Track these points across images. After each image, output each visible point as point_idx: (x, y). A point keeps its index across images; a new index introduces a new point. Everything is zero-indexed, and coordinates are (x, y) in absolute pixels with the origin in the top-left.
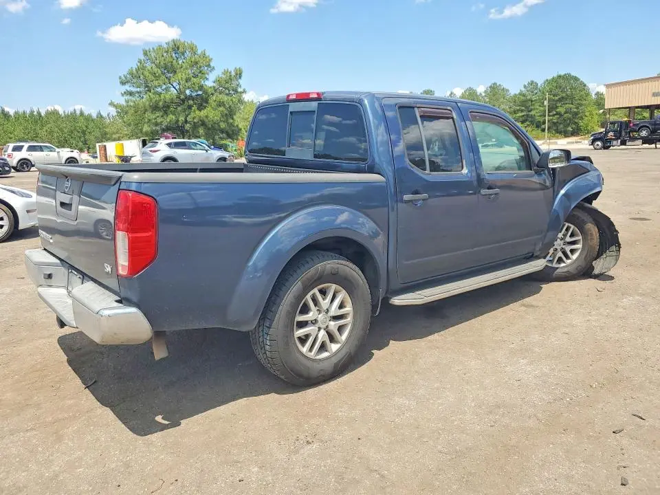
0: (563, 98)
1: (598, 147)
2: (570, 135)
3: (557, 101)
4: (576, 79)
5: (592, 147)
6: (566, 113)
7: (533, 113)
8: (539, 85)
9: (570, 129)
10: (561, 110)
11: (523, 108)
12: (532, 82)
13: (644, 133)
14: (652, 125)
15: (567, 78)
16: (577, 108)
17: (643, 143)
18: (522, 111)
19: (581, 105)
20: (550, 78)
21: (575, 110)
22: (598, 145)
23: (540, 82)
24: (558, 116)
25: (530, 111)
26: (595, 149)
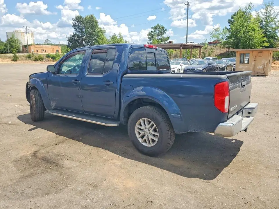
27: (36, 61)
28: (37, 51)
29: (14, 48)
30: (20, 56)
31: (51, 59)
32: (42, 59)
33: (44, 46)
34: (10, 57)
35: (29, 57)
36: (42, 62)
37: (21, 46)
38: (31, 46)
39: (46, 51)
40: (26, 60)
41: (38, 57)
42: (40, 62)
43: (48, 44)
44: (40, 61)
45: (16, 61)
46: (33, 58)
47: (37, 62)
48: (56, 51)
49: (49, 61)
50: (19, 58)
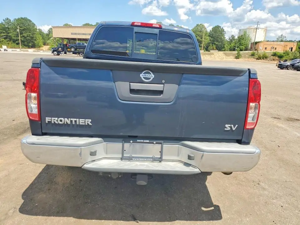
0: (25, 29)
1: (55, 54)
2: (31, 47)
3: (22, 30)
4: (30, 21)
5: (53, 54)
6: (28, 36)
7: (10, 34)
8: (11, 20)
9: (30, 44)
10: (25, 35)
11: (4, 31)
12: (8, 19)
13: (73, 50)
14: (75, 46)
15: (25, 19)
16: (33, 35)
17: (73, 54)
18: (4, 33)
19: (34, 34)
20: (17, 18)
21: (32, 36)
22: (55, 53)
23: (12, 20)
24: (24, 38)
25: (9, 33)
26: (54, 55)
27: (258, 59)
28: (266, 48)
29: (242, 45)
30: (244, 53)
31: (277, 58)
32: (266, 58)
33: (275, 43)
34: (233, 55)
35: (253, 55)
36: (265, 61)
37: (250, 43)
38: (260, 43)
39: (276, 49)
40: (248, 58)
41: (262, 55)
42: (263, 61)
43: (282, 41)
44: (264, 59)
45: (238, 58)
46: (257, 56)
47: (260, 60)
48: (290, 49)
49: (274, 60)
50: (243, 56)
